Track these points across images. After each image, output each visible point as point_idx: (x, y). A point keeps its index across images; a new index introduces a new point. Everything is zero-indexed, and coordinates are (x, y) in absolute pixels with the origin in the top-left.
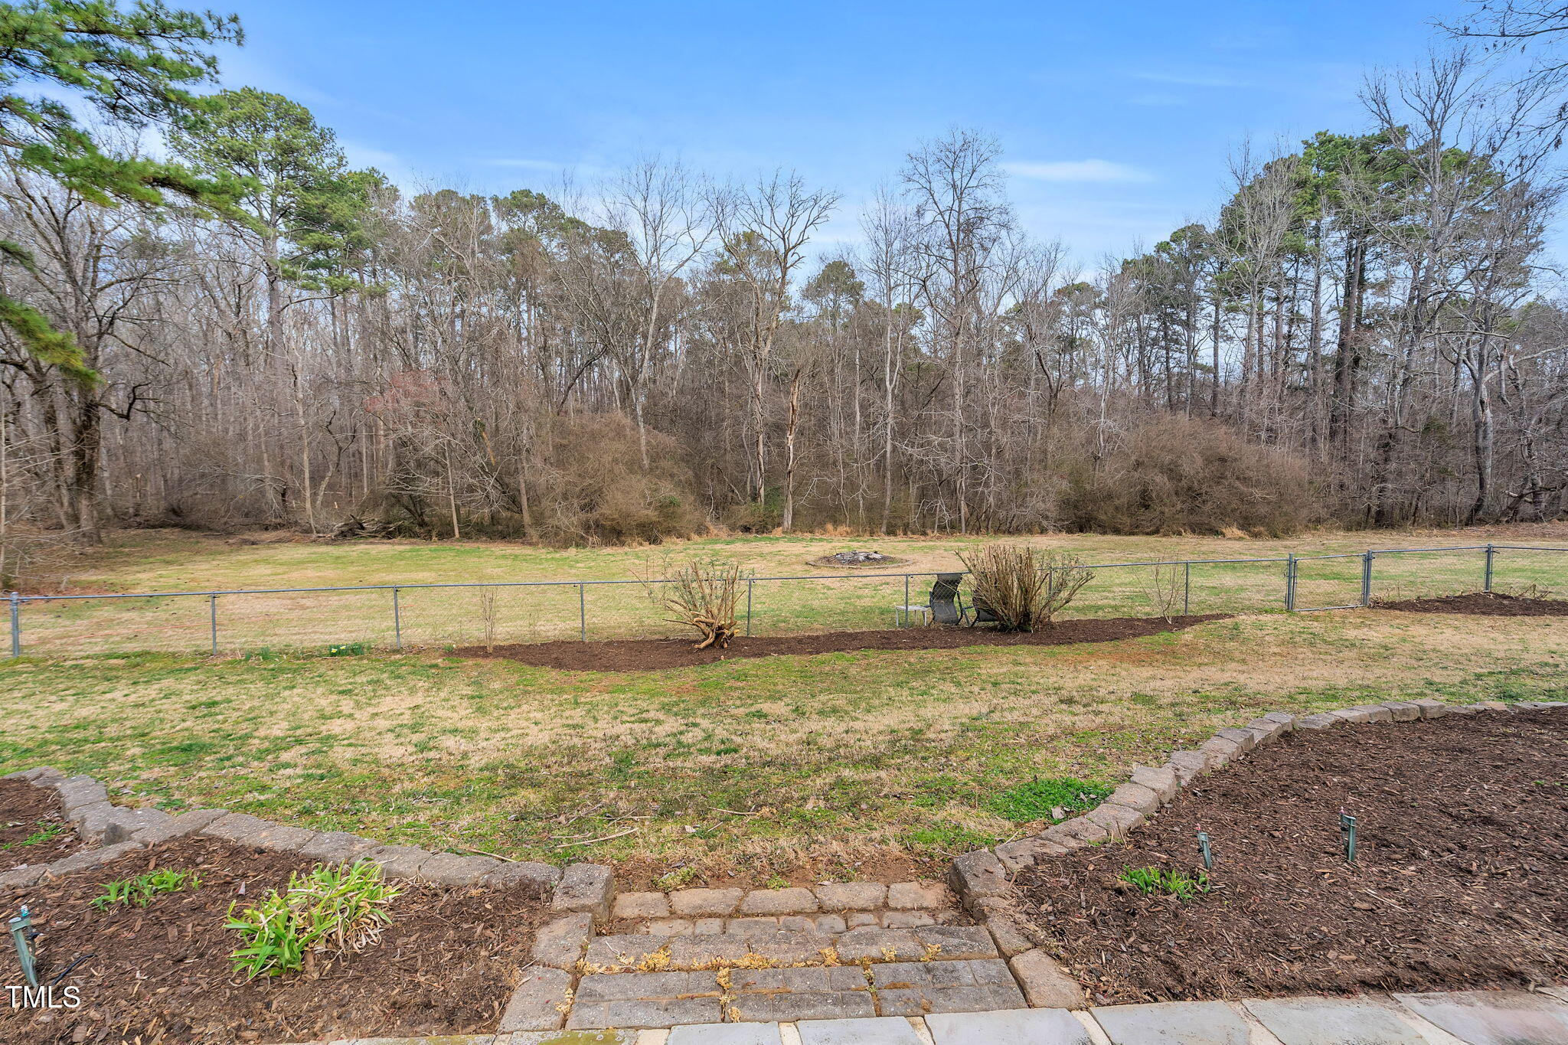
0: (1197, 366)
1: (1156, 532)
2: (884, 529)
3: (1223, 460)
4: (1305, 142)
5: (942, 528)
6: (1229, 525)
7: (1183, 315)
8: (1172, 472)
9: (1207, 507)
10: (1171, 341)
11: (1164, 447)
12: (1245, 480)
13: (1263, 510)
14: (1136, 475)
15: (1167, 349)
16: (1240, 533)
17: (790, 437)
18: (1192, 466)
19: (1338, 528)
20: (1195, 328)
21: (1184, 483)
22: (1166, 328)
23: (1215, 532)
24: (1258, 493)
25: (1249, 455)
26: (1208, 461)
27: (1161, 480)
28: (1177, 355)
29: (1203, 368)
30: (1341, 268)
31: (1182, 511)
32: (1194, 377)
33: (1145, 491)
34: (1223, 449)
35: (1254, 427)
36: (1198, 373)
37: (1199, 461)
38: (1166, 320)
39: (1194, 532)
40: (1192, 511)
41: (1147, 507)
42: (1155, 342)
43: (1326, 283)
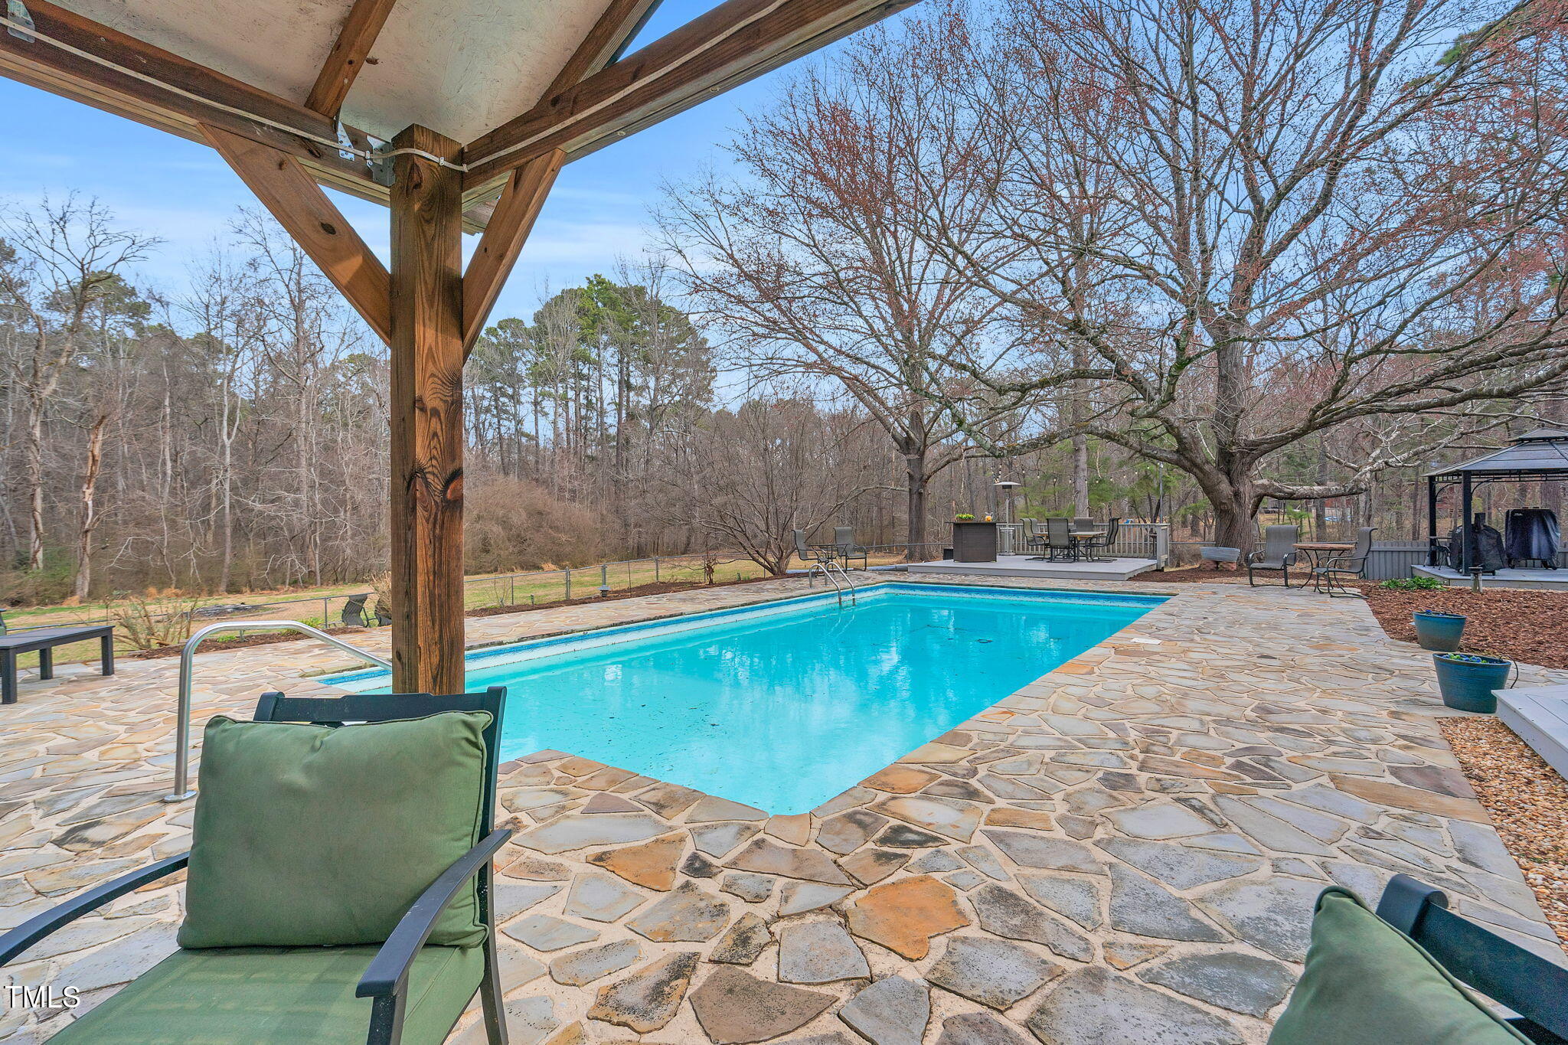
0: (524, 434)
1: (496, 570)
2: (223, 587)
3: (540, 513)
4: (588, 279)
5: (294, 583)
6: (546, 562)
7: (510, 391)
8: (505, 523)
9: (531, 550)
10: (501, 411)
11: (498, 504)
12: (557, 529)
13: (568, 549)
14: (478, 526)
15: (498, 416)
16: (553, 567)
17: (88, 492)
18: (519, 518)
19: (614, 560)
20: (519, 402)
21: (514, 532)
22: (496, 400)
23: (537, 567)
24: (564, 538)
25: (558, 509)
26: (530, 515)
27: (497, 529)
28: (506, 423)
29: (527, 436)
30: (614, 373)
31: (513, 553)
32: (519, 443)
33: (485, 539)
34: (540, 506)
35: (561, 489)
36: (524, 440)
37: (524, 515)
38: (497, 393)
39: (522, 568)
40: (520, 552)
41: (487, 551)
42: (488, 410)
43: (605, 383)
